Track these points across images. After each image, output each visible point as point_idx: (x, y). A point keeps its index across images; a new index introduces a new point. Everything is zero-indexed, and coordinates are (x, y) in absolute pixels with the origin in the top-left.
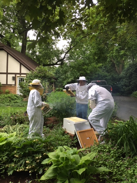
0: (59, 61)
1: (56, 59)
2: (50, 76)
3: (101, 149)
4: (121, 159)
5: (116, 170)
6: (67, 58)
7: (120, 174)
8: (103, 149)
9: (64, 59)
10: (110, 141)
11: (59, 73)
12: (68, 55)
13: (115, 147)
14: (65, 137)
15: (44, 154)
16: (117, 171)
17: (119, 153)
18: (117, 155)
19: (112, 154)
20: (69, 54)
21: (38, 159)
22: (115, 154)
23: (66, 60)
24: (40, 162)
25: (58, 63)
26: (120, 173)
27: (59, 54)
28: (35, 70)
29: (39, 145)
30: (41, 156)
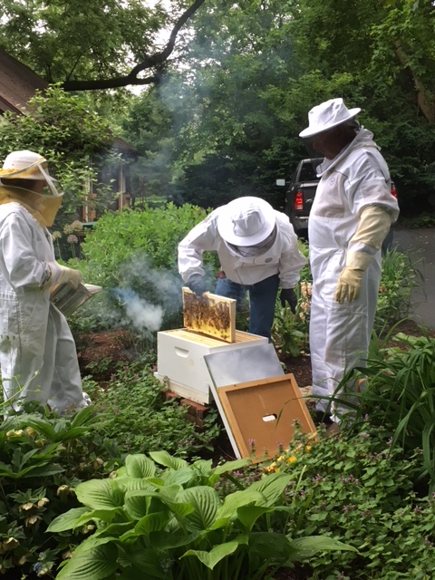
0: (146, 62)
1: (131, 55)
2: (99, 138)
3: (325, 460)
4: (409, 502)
5: (382, 548)
6: (186, 49)
7: (399, 564)
8: (332, 463)
9: (171, 57)
10: (364, 426)
11: (146, 124)
12: (189, 33)
13: (386, 451)
14: (166, 418)
15: (62, 488)
16: (389, 553)
17: (403, 477)
18: (391, 483)
19: (371, 483)
20: (192, 31)
21: (33, 511)
22: (385, 479)
23: (180, 58)
24: (43, 525)
25: (141, 75)
26: (399, 560)
27: (144, 28)
28: (28, 109)
29: (35, 450)
30: (45, 500)
